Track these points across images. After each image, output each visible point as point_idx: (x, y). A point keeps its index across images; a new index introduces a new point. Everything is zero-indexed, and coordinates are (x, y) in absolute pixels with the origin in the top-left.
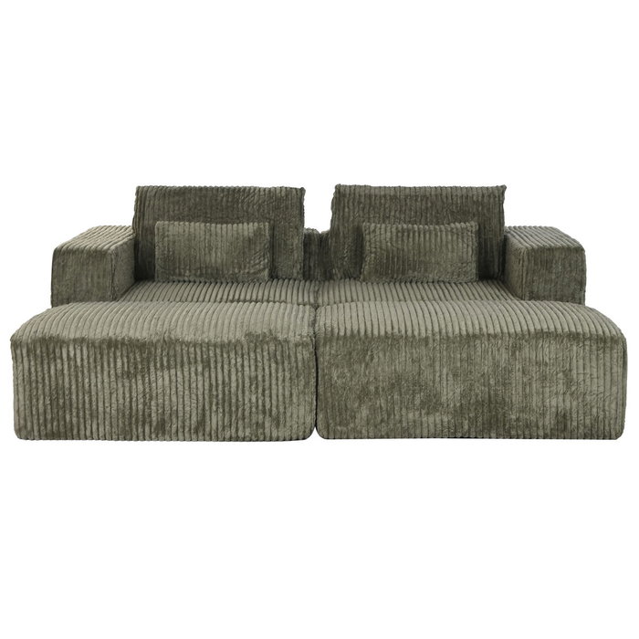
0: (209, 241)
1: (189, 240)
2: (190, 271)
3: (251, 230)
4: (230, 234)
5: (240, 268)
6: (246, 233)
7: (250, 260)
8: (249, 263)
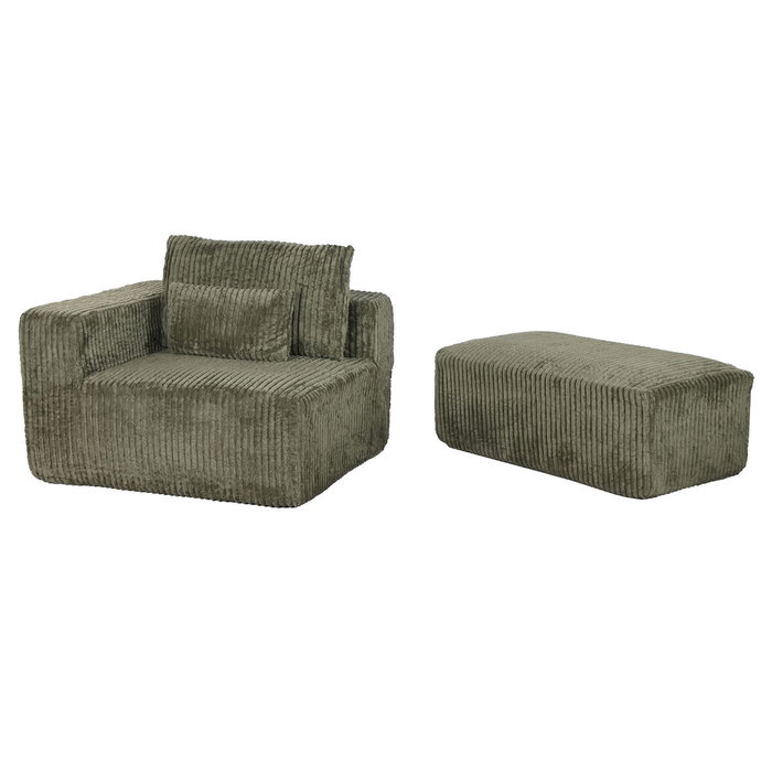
0: (222, 309)
1: (200, 307)
2: (199, 344)
3: (269, 299)
4: (245, 302)
5: (252, 343)
6: (262, 302)
7: (264, 334)
8: (263, 338)
